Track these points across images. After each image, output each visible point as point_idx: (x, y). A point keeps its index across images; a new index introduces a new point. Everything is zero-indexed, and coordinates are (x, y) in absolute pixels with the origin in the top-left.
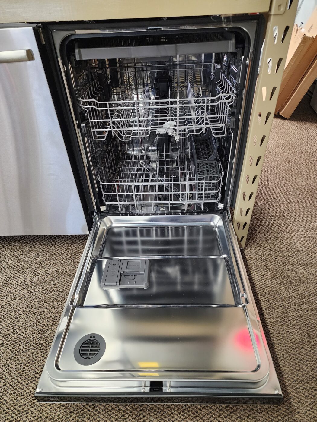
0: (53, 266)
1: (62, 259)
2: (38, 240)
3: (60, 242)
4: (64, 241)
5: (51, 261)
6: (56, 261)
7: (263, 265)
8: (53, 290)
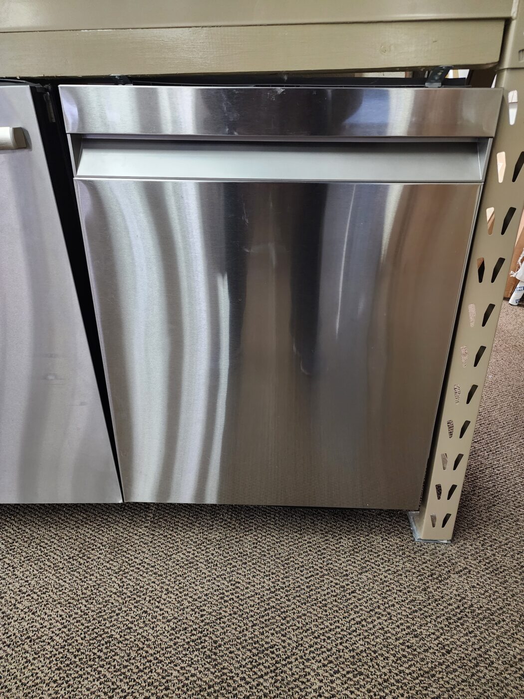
0: (38, 575)
1: (59, 558)
2: (18, 513)
3: (63, 518)
4: (71, 515)
5: (36, 562)
6: (47, 562)
7: (497, 582)
8: (28, 637)
